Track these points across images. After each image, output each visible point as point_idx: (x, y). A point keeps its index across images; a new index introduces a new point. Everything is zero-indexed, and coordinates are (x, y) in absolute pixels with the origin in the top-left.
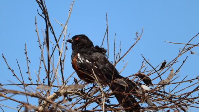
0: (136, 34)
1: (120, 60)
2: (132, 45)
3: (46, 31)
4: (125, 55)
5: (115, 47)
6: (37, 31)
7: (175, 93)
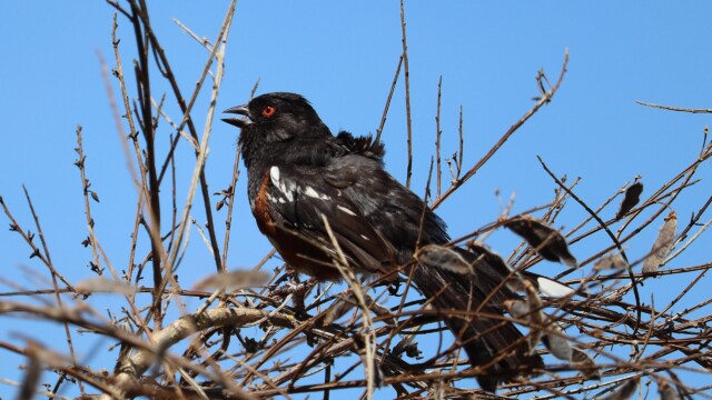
0: (538, 79)
1: (460, 183)
2: (515, 123)
3: (137, 69)
4: (483, 162)
5: (439, 133)
6: (121, 74)
7: (686, 312)
